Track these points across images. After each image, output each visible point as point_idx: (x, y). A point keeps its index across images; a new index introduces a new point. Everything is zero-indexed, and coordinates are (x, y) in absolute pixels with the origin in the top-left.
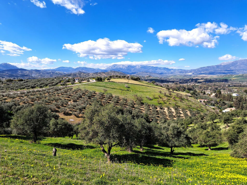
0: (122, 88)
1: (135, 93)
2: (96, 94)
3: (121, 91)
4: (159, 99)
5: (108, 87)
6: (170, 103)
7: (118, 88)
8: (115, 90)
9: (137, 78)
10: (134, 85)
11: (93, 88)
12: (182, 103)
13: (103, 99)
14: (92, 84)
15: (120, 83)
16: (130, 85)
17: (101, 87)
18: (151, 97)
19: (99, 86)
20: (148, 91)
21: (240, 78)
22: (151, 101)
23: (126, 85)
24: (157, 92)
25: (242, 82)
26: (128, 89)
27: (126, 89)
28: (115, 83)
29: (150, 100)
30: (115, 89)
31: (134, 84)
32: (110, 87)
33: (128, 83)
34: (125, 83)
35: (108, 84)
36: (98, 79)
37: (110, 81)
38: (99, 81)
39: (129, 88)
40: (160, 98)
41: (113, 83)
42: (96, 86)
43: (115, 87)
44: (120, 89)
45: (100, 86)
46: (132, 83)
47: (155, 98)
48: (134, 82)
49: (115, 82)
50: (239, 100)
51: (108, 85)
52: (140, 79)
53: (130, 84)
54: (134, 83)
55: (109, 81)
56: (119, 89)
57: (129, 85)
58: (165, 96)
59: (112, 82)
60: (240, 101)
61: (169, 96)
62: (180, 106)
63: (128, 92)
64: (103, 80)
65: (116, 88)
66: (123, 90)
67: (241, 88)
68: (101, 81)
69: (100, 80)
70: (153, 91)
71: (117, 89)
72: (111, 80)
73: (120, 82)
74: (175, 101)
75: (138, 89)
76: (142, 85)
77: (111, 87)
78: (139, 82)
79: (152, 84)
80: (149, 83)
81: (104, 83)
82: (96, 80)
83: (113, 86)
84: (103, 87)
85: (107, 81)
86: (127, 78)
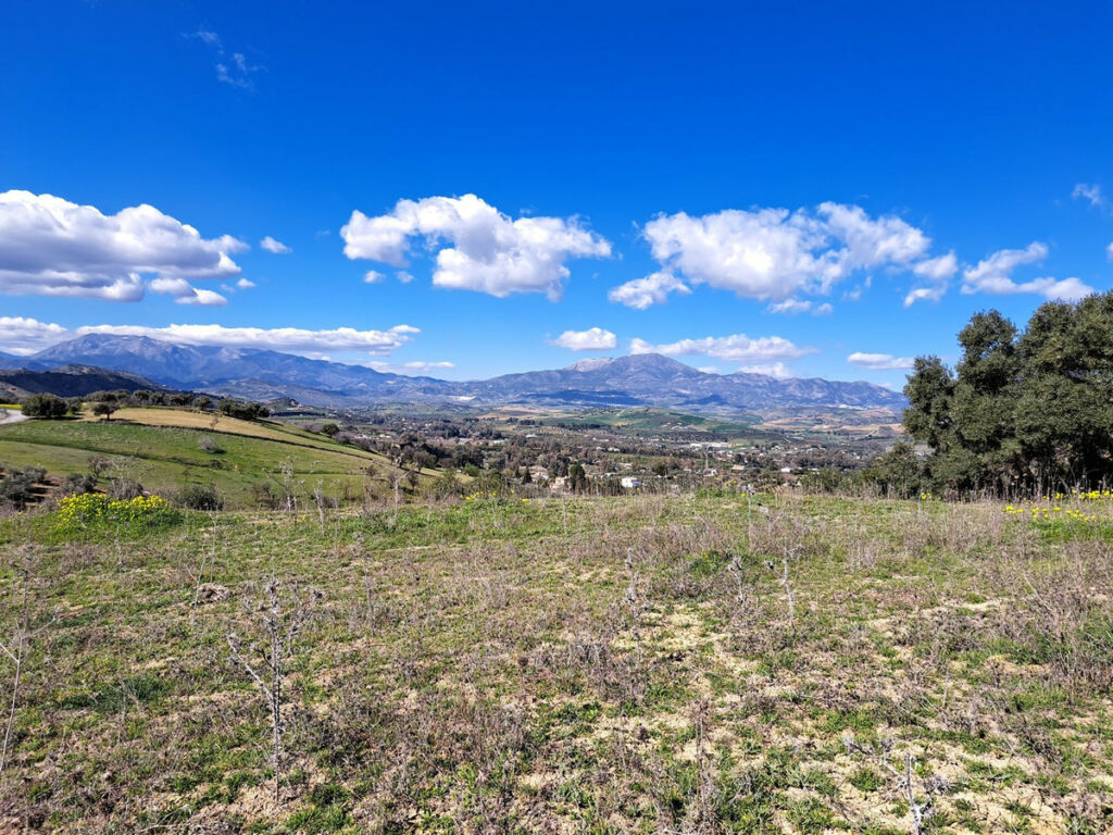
0: (187, 456)
1: (256, 476)
2: (48, 483)
3: (181, 468)
5: (107, 447)
7: (162, 453)
8: (148, 463)
9: (254, 408)
10: (244, 439)
11: (25, 452)
14: (13, 433)
15: (170, 430)
16: (224, 438)
17: (67, 450)
19: (56, 445)
20: (315, 470)
23: (207, 439)
24: (354, 471)
25: (647, 435)
26: (218, 458)
27: (207, 459)
28: (142, 428)
30: (145, 457)
31: (246, 436)
32: (120, 451)
33: (213, 431)
34: (198, 429)
35: (106, 435)
36: (42, 405)
37: (111, 417)
38: (49, 418)
39: (222, 452)
40: (373, 496)
41: (132, 427)
42: (38, 442)
43: (145, 451)
44: (174, 458)
45: (62, 445)
46: (232, 431)
48: (242, 427)
49: (140, 424)
51: (106, 438)
52: (265, 414)
53: (225, 433)
54: (245, 433)
55: (105, 416)
56: (168, 460)
57: (222, 443)
59: (125, 422)
61: (410, 487)
63: (219, 471)
64: (69, 414)
65: (154, 452)
66: (192, 464)
68: (60, 418)
69: (52, 410)
70: (340, 470)
71: (156, 458)
72: (116, 415)
73: (170, 423)
75: (268, 461)
76: (283, 442)
77: (126, 450)
78: (263, 428)
79: (324, 437)
80: (308, 431)
81: (77, 430)
82: (26, 412)
83: (134, 444)
84: (78, 448)
85: (94, 419)
86: (203, 408)
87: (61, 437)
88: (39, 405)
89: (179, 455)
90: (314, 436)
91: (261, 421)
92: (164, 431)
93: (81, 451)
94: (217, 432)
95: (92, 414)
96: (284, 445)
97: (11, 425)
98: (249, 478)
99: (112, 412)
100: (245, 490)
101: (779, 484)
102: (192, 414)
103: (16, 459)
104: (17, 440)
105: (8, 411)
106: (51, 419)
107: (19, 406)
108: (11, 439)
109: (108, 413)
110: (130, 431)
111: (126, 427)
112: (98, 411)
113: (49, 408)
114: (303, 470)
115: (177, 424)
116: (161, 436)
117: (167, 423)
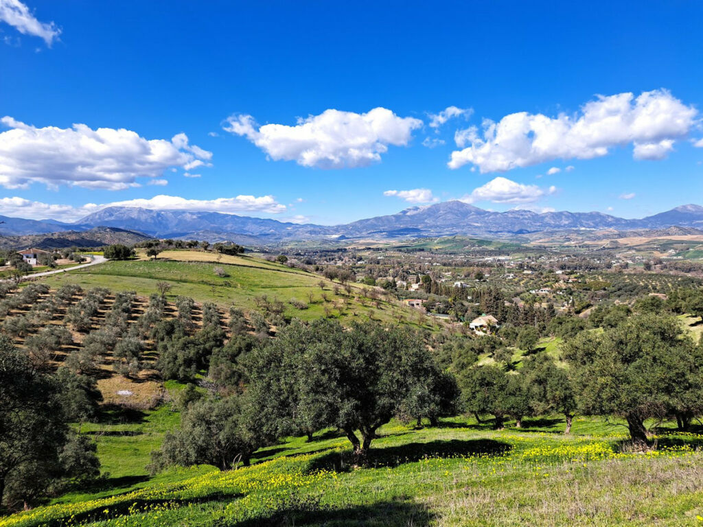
0: (209, 279)
1: (253, 291)
2: (137, 301)
3: (208, 288)
4: (325, 303)
5: (161, 275)
6: (356, 314)
7: (195, 278)
8: (189, 285)
9: (235, 248)
10: (239, 268)
11: (116, 282)
12: (381, 311)
13: (170, 315)
14: (104, 270)
15: (194, 263)
16: (227, 267)
17: (139, 278)
18: (304, 301)
19: (132, 276)
20: (287, 285)
22: (304, 311)
23: (217, 269)
24: (311, 285)
25: (456, 254)
26: (226, 280)
27: (221, 281)
29: (302, 309)
30: (185, 282)
31: (239, 265)
32: (170, 278)
33: (219, 263)
34: (210, 262)
35: (158, 268)
36: (116, 251)
37: (158, 257)
38: (120, 259)
39: (228, 276)
40: (326, 300)
41: (171, 263)
42: (121, 275)
43: (184, 278)
44: (202, 282)
45: (135, 276)
46: (230, 263)
47: (315, 303)
48: (233, 260)
49: (176, 261)
50: (495, 297)
51: (157, 270)
52: (242, 251)
53: (226, 264)
55: (153, 256)
56: (199, 283)
57: (226, 270)
58: (337, 294)
59: (167, 260)
60: (498, 299)
61: (347, 294)
62: (382, 320)
63: (230, 289)
64: (131, 257)
65: (189, 278)
66: (213, 285)
68: (128, 259)
69: (122, 254)
70: (302, 285)
71: (192, 282)
72: (161, 255)
74: (366, 306)
75: (257, 281)
76: (261, 268)
77: (173, 277)
78: (243, 260)
79: (278, 264)
80: (268, 261)
81: (140, 266)
82: (106, 256)
83: (175, 273)
84: (145, 277)
85: (148, 258)
86: (206, 248)
87: (133, 271)
88: (114, 252)
89: (206, 280)
90: (273, 264)
91: (241, 256)
92: (191, 264)
93: (148, 279)
94: (222, 263)
95: (146, 256)
96: (262, 270)
97: (99, 265)
98: (248, 292)
99: (158, 254)
100: (249, 300)
101: (557, 281)
102: (200, 253)
103: (113, 286)
104: (108, 274)
105: (95, 256)
106: (122, 260)
107: (102, 253)
108: (104, 274)
109: (155, 254)
110: (171, 265)
111: (168, 263)
112: (149, 254)
113: (121, 253)
114: (279, 285)
115: (197, 259)
116: (190, 268)
117: (191, 259)
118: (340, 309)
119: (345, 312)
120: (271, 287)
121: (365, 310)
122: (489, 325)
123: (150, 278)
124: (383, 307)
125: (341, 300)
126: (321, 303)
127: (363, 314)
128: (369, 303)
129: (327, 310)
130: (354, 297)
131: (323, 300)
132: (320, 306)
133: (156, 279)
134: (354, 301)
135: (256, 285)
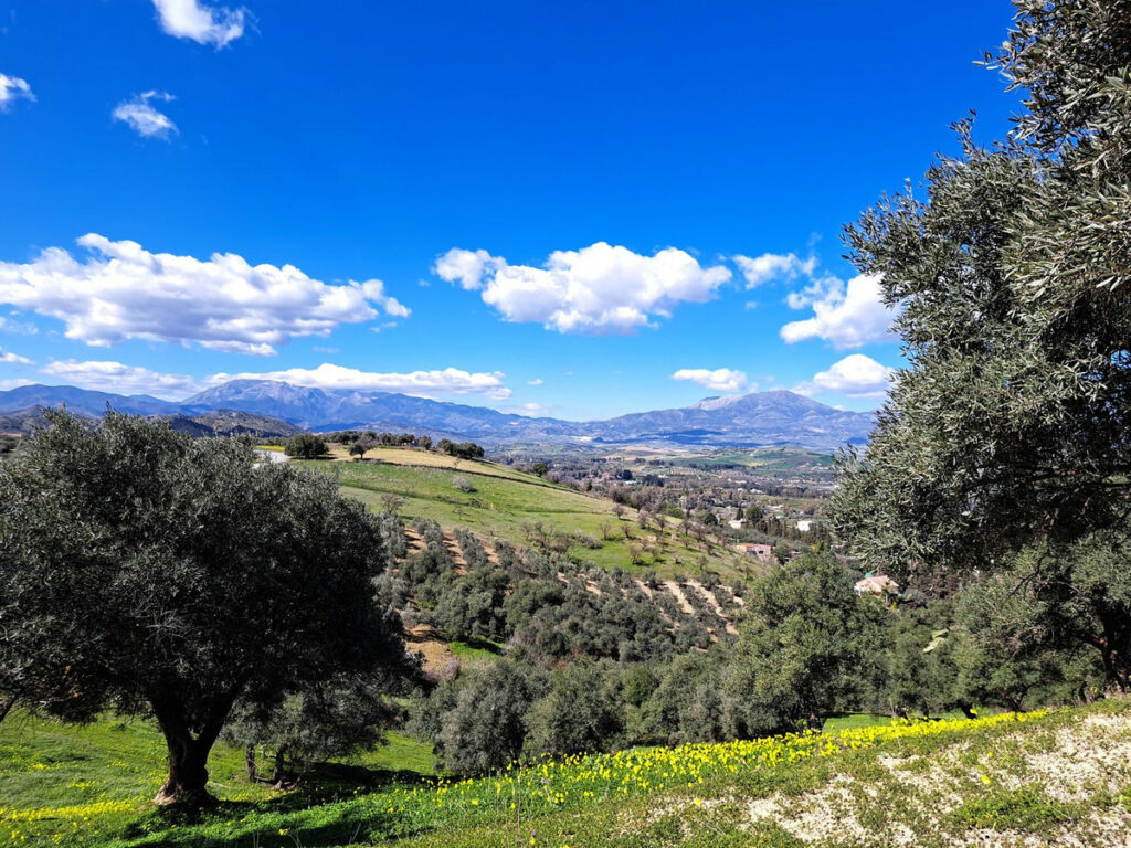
0: (448, 494)
1: (514, 515)
4: (627, 541)
5: (378, 485)
6: (680, 560)
7: (426, 492)
8: (421, 502)
9: (469, 450)
10: (486, 478)
12: (715, 559)
15: (420, 469)
16: (470, 477)
18: (596, 537)
20: (563, 508)
21: (777, 461)
22: (596, 552)
23: (457, 479)
24: (600, 511)
25: (785, 476)
26: (471, 496)
27: (466, 497)
28: (396, 468)
29: (593, 548)
30: (414, 496)
31: (486, 475)
32: (391, 489)
33: (456, 470)
34: (443, 469)
35: (370, 474)
36: (305, 446)
37: (365, 456)
38: (309, 458)
39: (473, 491)
40: (628, 536)
41: (387, 467)
43: (410, 490)
44: (439, 497)
46: (473, 470)
47: (611, 539)
49: (392, 464)
53: (468, 472)
54: (483, 473)
55: (358, 456)
56: (434, 498)
57: (470, 481)
58: (644, 528)
59: (379, 462)
61: (659, 528)
62: (720, 573)
63: (480, 510)
64: (323, 455)
65: (418, 490)
66: (456, 503)
67: (791, 499)
69: (313, 450)
70: (584, 509)
71: (422, 497)
72: (370, 454)
73: (419, 463)
74: (690, 550)
75: (517, 500)
76: (519, 481)
77: (395, 488)
80: (519, 470)
82: (289, 452)
83: (397, 483)
84: (354, 486)
85: (350, 458)
86: (428, 446)
88: (302, 446)
89: (443, 494)
90: (530, 475)
92: (416, 469)
93: (360, 490)
94: (460, 471)
95: (348, 453)
96: (521, 484)
98: (508, 517)
99: (365, 452)
100: (512, 529)
105: (270, 452)
106: (314, 459)
107: (283, 449)
109: (362, 452)
110: (388, 470)
111: (381, 466)
112: (353, 452)
113: (311, 448)
114: (552, 508)
115: (424, 463)
116: (415, 475)
117: (415, 462)
118: (654, 552)
119: (662, 557)
120: (540, 511)
121: (692, 556)
122: (886, 591)
123: (362, 488)
124: (717, 553)
125: (652, 538)
126: (621, 539)
127: (689, 562)
128: (695, 545)
129: (634, 552)
130: (669, 534)
131: (624, 535)
132: (620, 545)
133: (371, 489)
134: (670, 540)
135: (517, 507)
